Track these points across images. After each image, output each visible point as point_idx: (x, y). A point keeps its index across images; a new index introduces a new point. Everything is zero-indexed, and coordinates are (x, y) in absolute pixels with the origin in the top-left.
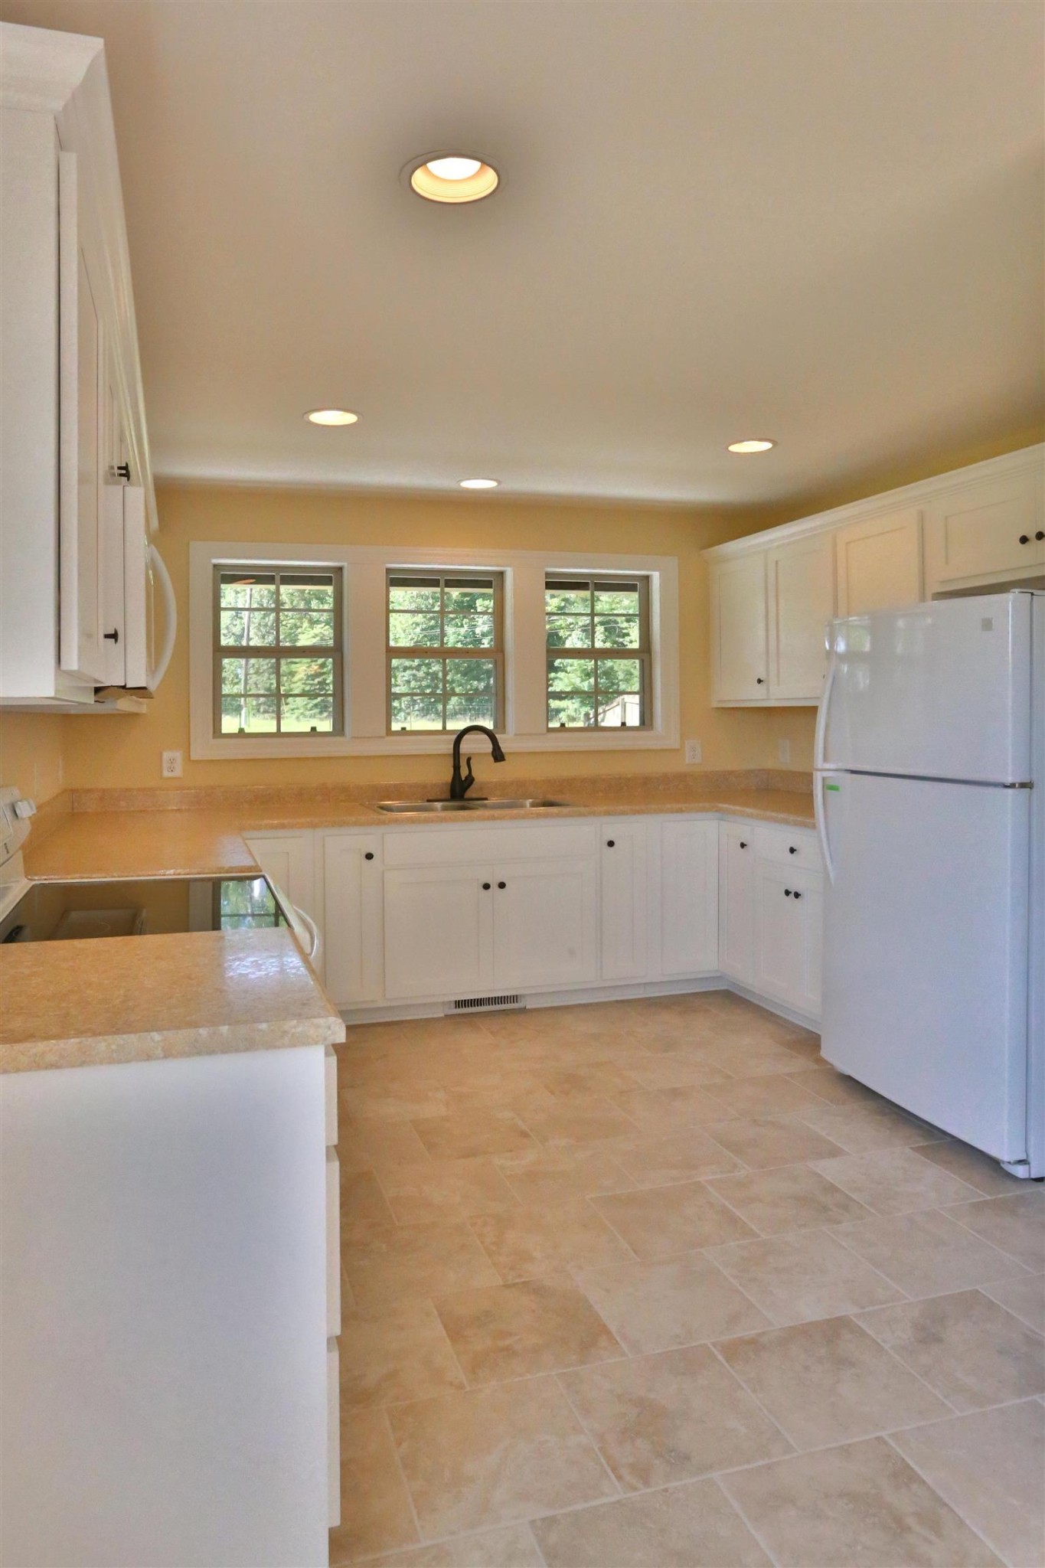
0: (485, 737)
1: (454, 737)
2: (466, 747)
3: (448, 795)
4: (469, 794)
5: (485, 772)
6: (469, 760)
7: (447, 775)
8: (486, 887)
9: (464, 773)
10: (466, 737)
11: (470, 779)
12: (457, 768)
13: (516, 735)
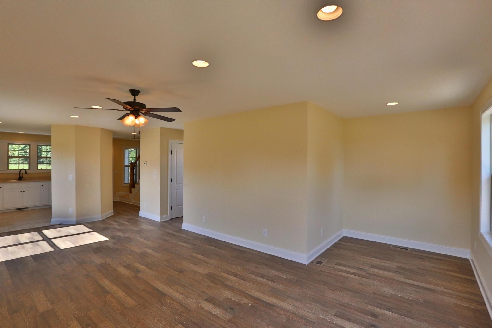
0: (24, 170)
1: (20, 170)
2: (22, 172)
3: (18, 179)
4: (22, 179)
5: (25, 176)
6: (22, 174)
7: (18, 176)
8: (21, 192)
9: (21, 176)
10: (22, 170)
11: (22, 177)
12: (20, 175)
13: (32, 170)
